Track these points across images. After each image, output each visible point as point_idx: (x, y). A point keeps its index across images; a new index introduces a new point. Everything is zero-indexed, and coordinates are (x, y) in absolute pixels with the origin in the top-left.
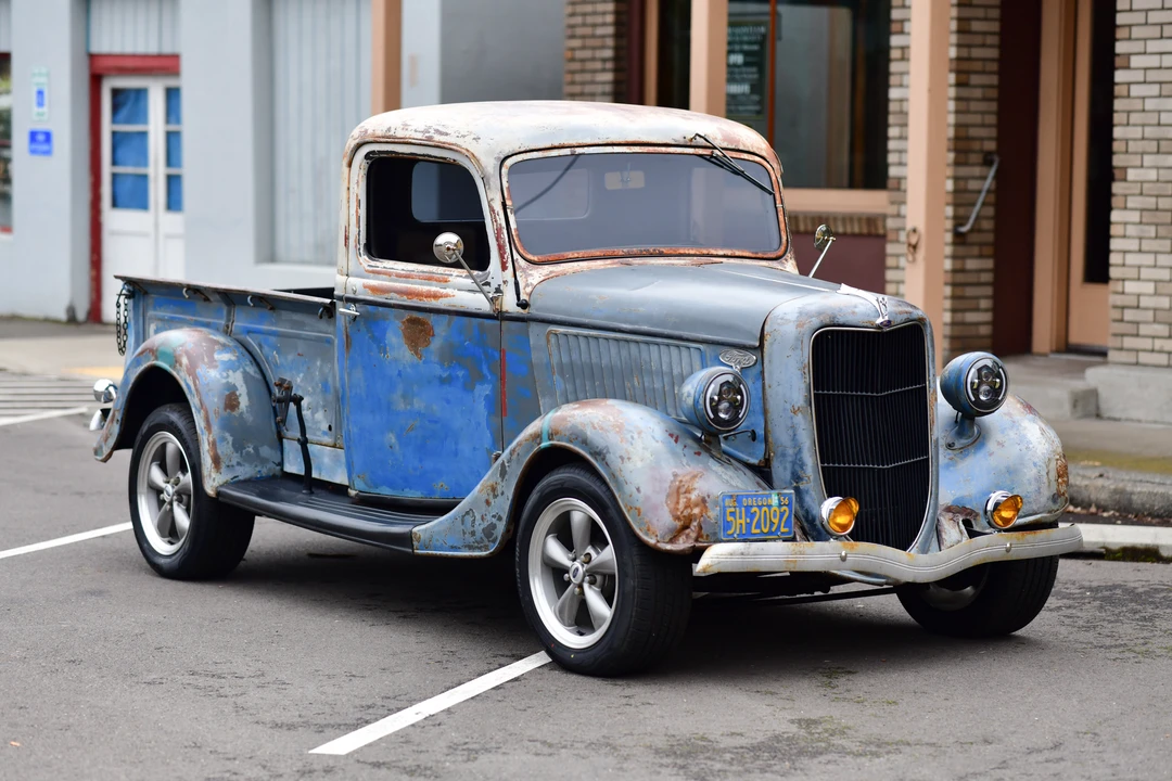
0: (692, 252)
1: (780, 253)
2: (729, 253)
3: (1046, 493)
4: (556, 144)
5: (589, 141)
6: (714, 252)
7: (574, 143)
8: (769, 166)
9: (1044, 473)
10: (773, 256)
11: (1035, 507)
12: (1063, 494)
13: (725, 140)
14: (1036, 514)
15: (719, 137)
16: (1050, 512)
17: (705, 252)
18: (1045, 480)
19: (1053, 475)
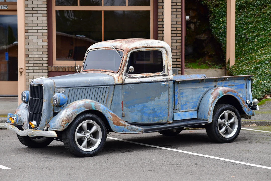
0: (105, 71)
1: (117, 72)
2: (110, 71)
3: (59, 125)
4: (96, 48)
5: (100, 47)
6: (108, 71)
7: (98, 48)
8: (124, 53)
9: (59, 120)
10: (116, 72)
11: (57, 127)
12: (62, 125)
13: (119, 47)
14: (57, 129)
15: (119, 46)
16: (59, 129)
17: (107, 71)
18: (59, 122)
19: (61, 121)
